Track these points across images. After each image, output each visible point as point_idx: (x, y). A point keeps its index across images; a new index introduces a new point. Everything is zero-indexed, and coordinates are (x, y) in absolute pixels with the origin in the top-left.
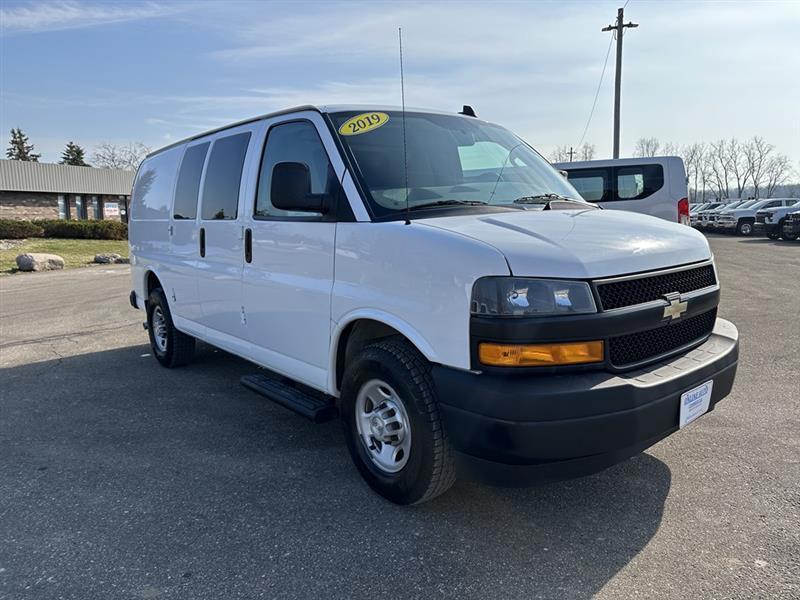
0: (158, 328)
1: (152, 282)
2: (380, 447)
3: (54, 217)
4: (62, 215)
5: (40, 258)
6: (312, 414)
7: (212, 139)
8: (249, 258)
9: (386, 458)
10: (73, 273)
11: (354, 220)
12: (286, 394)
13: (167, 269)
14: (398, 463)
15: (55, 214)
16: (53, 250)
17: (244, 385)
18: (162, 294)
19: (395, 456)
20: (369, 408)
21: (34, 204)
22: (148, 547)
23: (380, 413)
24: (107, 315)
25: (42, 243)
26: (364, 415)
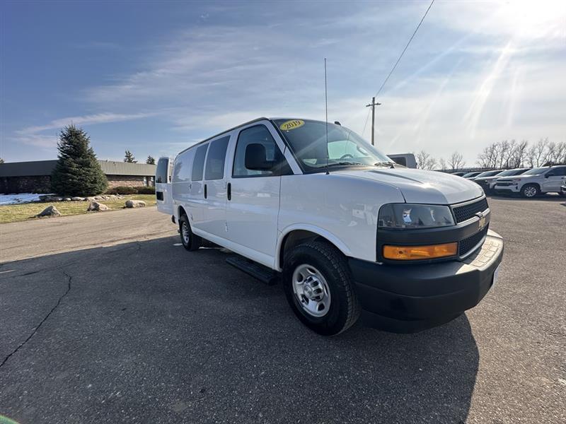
0: (184, 232)
1: (182, 211)
2: (308, 301)
3: (142, 186)
4: (145, 185)
5: (135, 202)
6: (267, 281)
7: (210, 142)
8: (229, 199)
9: (312, 307)
10: (149, 208)
11: (293, 174)
12: (251, 268)
13: (189, 205)
14: (320, 312)
15: (143, 184)
16: (141, 199)
17: (227, 262)
18: (186, 217)
19: (317, 307)
20: (300, 279)
21: (133, 180)
22: (179, 367)
23: (309, 284)
24: (162, 226)
25: (137, 196)
26: (298, 283)
